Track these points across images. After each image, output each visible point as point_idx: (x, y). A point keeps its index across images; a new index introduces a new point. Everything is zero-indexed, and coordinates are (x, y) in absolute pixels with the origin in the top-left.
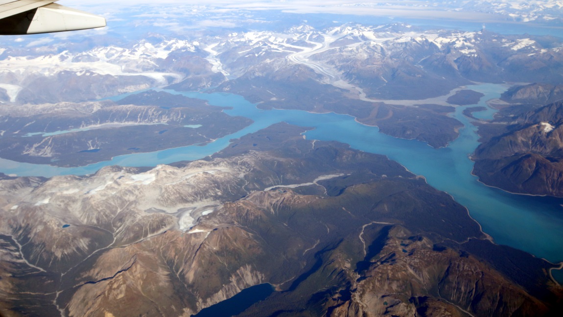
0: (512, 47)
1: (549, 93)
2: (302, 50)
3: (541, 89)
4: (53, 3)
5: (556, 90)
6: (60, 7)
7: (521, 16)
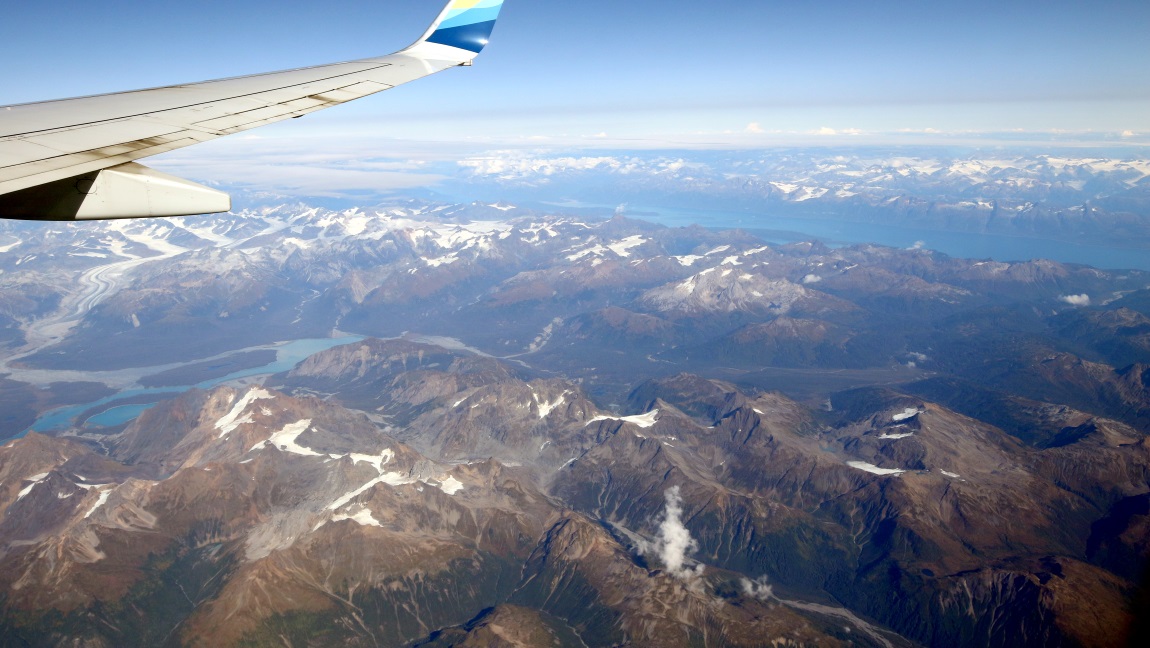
0: (573, 253)
1: (374, 364)
2: (130, 259)
3: (364, 354)
4: (130, 162)
5: (394, 358)
6: (143, 170)
7: (800, 189)
